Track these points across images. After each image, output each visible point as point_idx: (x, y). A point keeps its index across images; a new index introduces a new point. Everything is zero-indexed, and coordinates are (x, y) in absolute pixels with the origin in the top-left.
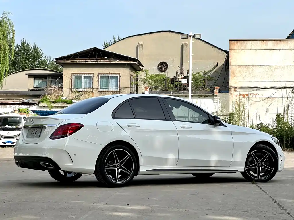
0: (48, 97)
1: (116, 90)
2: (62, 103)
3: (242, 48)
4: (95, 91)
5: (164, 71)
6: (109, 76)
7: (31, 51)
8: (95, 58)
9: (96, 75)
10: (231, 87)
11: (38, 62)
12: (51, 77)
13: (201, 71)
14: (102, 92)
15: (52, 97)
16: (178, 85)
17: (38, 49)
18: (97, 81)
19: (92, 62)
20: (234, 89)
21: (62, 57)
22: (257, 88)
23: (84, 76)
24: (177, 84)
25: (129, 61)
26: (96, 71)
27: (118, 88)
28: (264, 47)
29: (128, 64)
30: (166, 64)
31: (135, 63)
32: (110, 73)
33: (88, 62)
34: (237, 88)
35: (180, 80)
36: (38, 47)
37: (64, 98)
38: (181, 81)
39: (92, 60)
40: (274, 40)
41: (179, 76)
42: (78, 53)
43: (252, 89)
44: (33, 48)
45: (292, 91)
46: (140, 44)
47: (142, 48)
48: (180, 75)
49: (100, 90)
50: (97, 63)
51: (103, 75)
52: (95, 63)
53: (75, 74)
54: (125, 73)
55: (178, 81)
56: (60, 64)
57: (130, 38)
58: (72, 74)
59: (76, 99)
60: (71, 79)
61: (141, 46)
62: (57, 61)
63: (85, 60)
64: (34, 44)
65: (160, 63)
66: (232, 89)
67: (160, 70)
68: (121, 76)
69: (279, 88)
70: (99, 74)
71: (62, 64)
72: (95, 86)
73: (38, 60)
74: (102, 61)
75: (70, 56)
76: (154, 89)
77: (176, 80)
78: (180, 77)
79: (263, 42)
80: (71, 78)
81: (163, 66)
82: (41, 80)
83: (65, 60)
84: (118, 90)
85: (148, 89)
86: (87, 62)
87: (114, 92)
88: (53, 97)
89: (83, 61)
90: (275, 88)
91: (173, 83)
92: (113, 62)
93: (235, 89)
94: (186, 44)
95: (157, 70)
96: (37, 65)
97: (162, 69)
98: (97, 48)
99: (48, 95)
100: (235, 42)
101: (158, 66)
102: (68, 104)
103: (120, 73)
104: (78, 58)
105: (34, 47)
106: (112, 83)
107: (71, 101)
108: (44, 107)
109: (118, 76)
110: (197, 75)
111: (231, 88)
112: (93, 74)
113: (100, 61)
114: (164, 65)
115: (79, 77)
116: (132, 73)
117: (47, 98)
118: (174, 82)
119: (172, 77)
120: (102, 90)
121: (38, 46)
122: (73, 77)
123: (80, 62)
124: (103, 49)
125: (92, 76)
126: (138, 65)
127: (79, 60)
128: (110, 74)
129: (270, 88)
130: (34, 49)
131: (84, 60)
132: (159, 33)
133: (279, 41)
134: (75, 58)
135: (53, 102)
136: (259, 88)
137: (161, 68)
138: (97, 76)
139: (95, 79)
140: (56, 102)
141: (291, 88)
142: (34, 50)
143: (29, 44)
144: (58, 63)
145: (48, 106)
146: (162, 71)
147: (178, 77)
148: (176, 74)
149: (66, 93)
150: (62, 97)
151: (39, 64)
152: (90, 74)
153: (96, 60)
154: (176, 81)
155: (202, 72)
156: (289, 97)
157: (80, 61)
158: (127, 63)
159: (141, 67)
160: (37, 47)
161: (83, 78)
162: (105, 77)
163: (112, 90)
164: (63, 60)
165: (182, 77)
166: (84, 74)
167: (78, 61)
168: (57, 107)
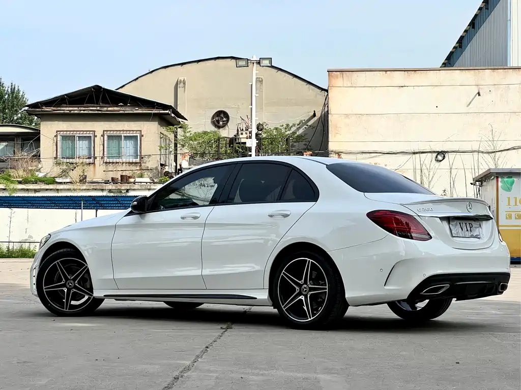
0: (13, 173)
1: (134, 160)
2: (36, 183)
3: (349, 85)
4: (97, 161)
5: (222, 127)
6: (123, 135)
7: (6, 96)
8: (97, 104)
9: (99, 134)
10: (332, 151)
11: (19, 115)
12: (22, 138)
13: (281, 125)
14: (110, 163)
15: (18, 173)
16: (241, 150)
17: (19, 93)
18: (101, 144)
19: (91, 112)
20: (337, 155)
21: (38, 103)
22: (376, 153)
23: (79, 135)
24: (239, 147)
25: (157, 108)
26: (99, 127)
27: (139, 157)
28: (387, 82)
29: (155, 114)
30: (226, 115)
31: (167, 112)
32: (123, 131)
33: (84, 110)
34: (342, 154)
35: (243, 140)
36: (18, 90)
37: (41, 175)
38: (245, 143)
39: (92, 108)
40: (405, 71)
41: (242, 134)
42: (66, 95)
43: (368, 155)
44: (9, 90)
45: (436, 157)
46: (181, 80)
47: (184, 87)
48: (244, 133)
49: (106, 159)
50: (100, 112)
51: (112, 133)
52: (97, 112)
53: (62, 133)
54: (150, 130)
55: (239, 143)
56: (36, 115)
57: (164, 70)
58: (57, 132)
59: (62, 177)
60: (55, 141)
61: (182, 84)
62: (30, 109)
63: (80, 108)
64: (12, 83)
65: (216, 113)
66: (334, 156)
67: (216, 124)
68: (143, 136)
69: (414, 153)
70: (105, 132)
71: (39, 114)
72: (98, 153)
73: (20, 111)
74: (110, 109)
75: (54, 101)
76: (198, 158)
77: (237, 141)
78: (245, 136)
79: (386, 73)
80: (55, 139)
81: (221, 118)
82: (5, 144)
83: (44, 107)
84: (138, 160)
85: (187, 158)
86: (82, 112)
87: (131, 163)
88: (21, 173)
89: (75, 110)
90: (407, 153)
91: (232, 147)
92: (128, 110)
93: (339, 155)
94: (260, 79)
95: (211, 124)
96: (17, 119)
97: (219, 123)
98: (101, 87)
99: (13, 170)
100: (338, 73)
101: (213, 118)
102: (47, 184)
103: (141, 131)
104: (67, 104)
105: (11, 89)
106: (127, 147)
107: (53, 179)
108: (4, 191)
109: (139, 135)
110: (275, 131)
111: (331, 154)
112: (94, 131)
113: (105, 109)
114: (222, 115)
115: (69, 138)
116: (163, 130)
117: (10, 176)
118: (233, 144)
119: (232, 136)
120: (111, 160)
121: (18, 87)
122: (59, 138)
123: (70, 111)
124: (116, 90)
125: (92, 135)
126: (173, 115)
127: (68, 109)
128: (125, 132)
129: (398, 153)
130: (13, 92)
131: (78, 107)
132: (213, 61)
133: (412, 72)
134: (61, 104)
135: (20, 183)
136: (380, 153)
137: (218, 121)
138: (102, 136)
139: (98, 140)
140: (25, 182)
141: (434, 152)
142: (13, 95)
143: (3, 84)
144: (31, 113)
145: (7, 188)
146: (219, 127)
147: (241, 136)
148: (238, 130)
149: (47, 167)
150: (37, 173)
151: (21, 118)
152: (88, 132)
153: (98, 108)
154: (237, 143)
155: (283, 126)
156: (424, 167)
157: (70, 109)
158: (153, 112)
159: (180, 120)
160: (16, 89)
161: (77, 139)
162: (114, 138)
163: (128, 161)
164: (39, 108)
165: (247, 136)
166: (78, 133)
167: (66, 109)
168: (27, 190)
